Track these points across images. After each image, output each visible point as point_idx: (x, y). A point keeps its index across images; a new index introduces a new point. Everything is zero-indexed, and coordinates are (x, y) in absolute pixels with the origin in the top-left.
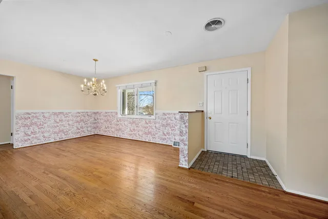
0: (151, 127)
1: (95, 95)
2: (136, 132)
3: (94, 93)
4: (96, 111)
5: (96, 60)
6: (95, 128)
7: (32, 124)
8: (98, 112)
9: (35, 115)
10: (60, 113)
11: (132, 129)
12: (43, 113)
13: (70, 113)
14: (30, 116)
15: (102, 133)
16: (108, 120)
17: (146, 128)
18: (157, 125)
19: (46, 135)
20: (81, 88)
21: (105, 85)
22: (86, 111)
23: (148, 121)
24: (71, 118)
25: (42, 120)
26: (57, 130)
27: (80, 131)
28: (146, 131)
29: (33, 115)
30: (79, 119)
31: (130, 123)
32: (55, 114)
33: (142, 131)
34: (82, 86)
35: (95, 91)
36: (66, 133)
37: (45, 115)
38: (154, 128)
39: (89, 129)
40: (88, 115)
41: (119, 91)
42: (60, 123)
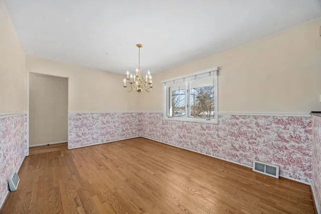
0: (210, 134)
1: (139, 91)
2: (187, 140)
3: (138, 89)
4: (140, 111)
5: (139, 46)
6: (139, 130)
7: (83, 125)
8: (142, 113)
9: (85, 116)
10: (106, 114)
11: (181, 135)
12: (92, 114)
13: (116, 114)
14: (81, 117)
15: (146, 136)
16: (153, 123)
17: (202, 135)
18: (221, 133)
19: (95, 136)
20: (124, 83)
21: (150, 77)
22: (131, 111)
23: (204, 126)
24: (116, 119)
25: (91, 121)
26: (104, 131)
27: (125, 133)
28: (203, 139)
29: (83, 116)
30: (123, 120)
31: (179, 127)
32: (102, 115)
33: (196, 139)
34: (125, 81)
35: (139, 86)
36: (112, 135)
37: (94, 116)
38: (215, 136)
39: (134, 131)
40: (132, 116)
41: (165, 87)
42: (107, 125)
